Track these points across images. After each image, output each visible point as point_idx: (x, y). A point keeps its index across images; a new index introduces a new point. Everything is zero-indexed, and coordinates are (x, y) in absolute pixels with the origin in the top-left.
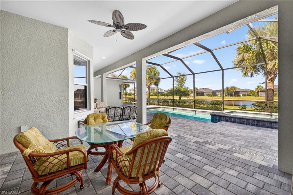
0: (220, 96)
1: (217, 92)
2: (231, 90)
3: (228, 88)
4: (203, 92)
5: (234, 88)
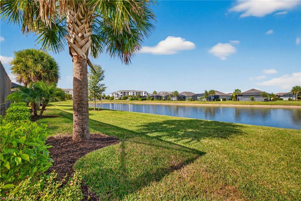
0: (200, 100)
1: (198, 96)
2: (210, 94)
3: (207, 92)
4: (185, 96)
5: (212, 92)
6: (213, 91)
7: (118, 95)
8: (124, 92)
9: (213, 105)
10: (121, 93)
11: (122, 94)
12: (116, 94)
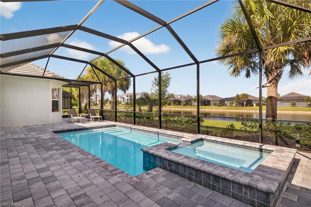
0: (229, 105)
1: (226, 101)
2: (242, 98)
3: (239, 96)
4: (209, 100)
5: (245, 96)
6: (246, 94)
7: (123, 98)
8: (131, 96)
9: (247, 111)
10: (127, 96)
11: (128, 98)
12: (121, 98)
